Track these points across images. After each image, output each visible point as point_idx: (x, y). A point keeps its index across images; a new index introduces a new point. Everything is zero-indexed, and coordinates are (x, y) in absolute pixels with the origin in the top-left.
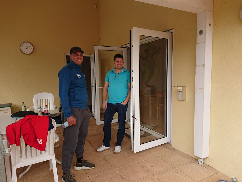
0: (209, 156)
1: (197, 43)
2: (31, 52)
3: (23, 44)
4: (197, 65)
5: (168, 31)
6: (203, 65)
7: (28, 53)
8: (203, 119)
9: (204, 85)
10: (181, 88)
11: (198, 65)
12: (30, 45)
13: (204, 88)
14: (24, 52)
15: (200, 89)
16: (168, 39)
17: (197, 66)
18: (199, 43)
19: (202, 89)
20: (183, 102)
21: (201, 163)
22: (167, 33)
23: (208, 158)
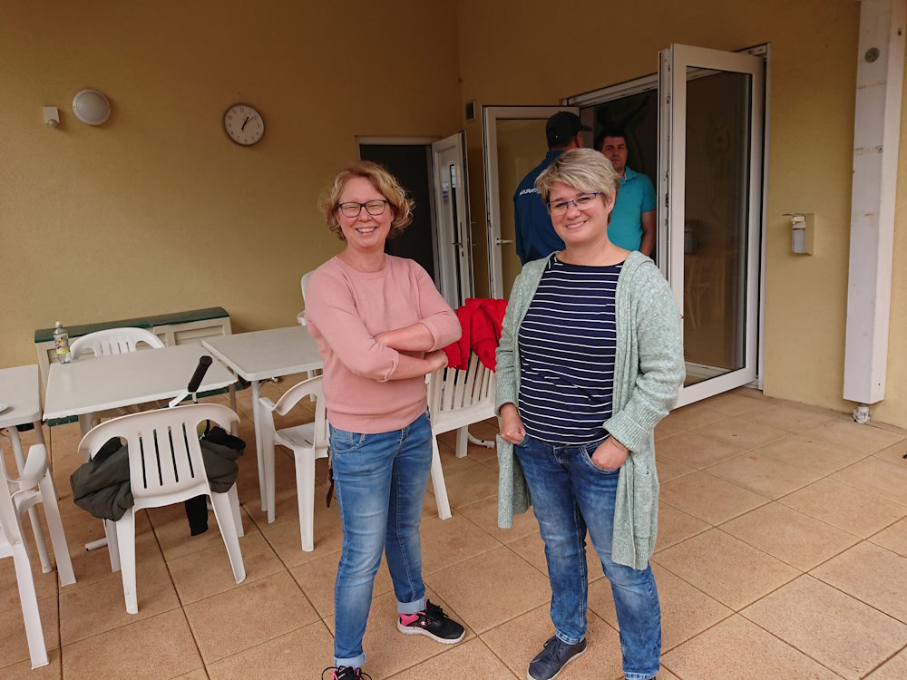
0: (885, 397)
1: (858, 86)
2: (257, 138)
3: (231, 113)
4: (857, 149)
5: (749, 49)
6: (877, 148)
7: (250, 142)
8: (875, 297)
9: (879, 205)
10: (801, 219)
11: (862, 149)
12: (254, 113)
13: (878, 213)
14: (236, 139)
15: (867, 215)
16: (751, 76)
17: (860, 152)
18: (864, 87)
19: (873, 216)
20: (806, 259)
21: (863, 419)
22: (743, 56)
23: (881, 404)
